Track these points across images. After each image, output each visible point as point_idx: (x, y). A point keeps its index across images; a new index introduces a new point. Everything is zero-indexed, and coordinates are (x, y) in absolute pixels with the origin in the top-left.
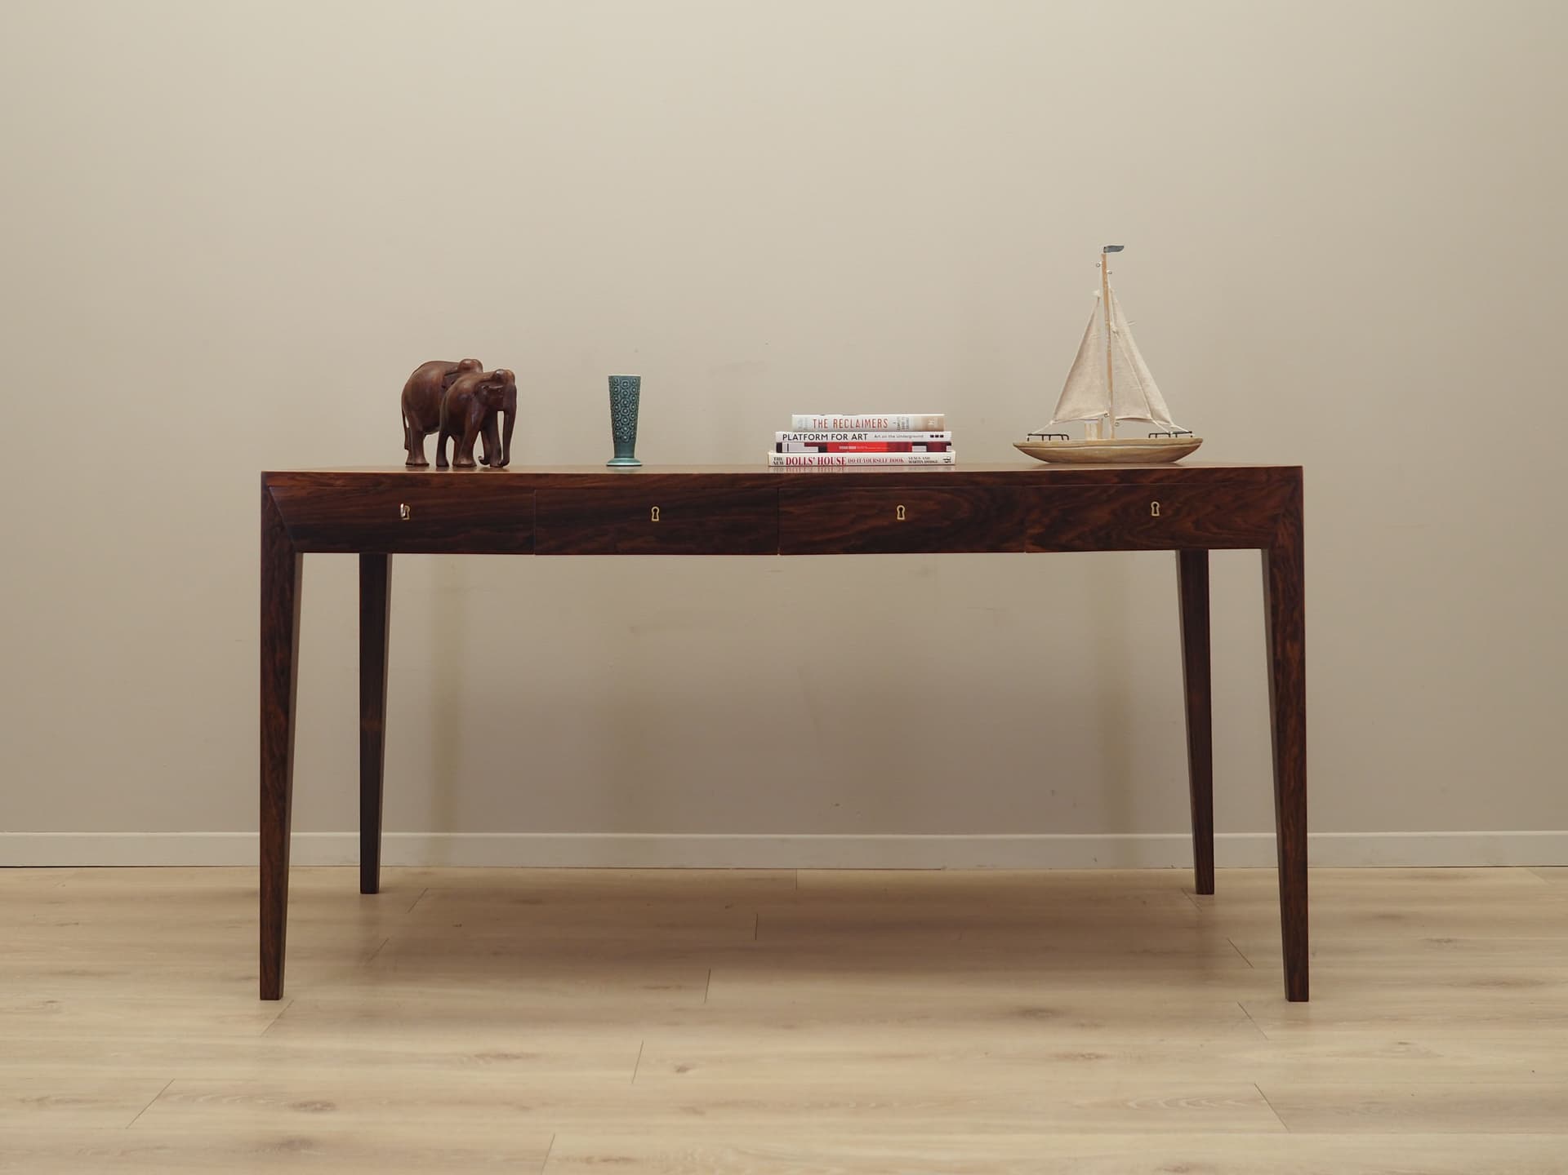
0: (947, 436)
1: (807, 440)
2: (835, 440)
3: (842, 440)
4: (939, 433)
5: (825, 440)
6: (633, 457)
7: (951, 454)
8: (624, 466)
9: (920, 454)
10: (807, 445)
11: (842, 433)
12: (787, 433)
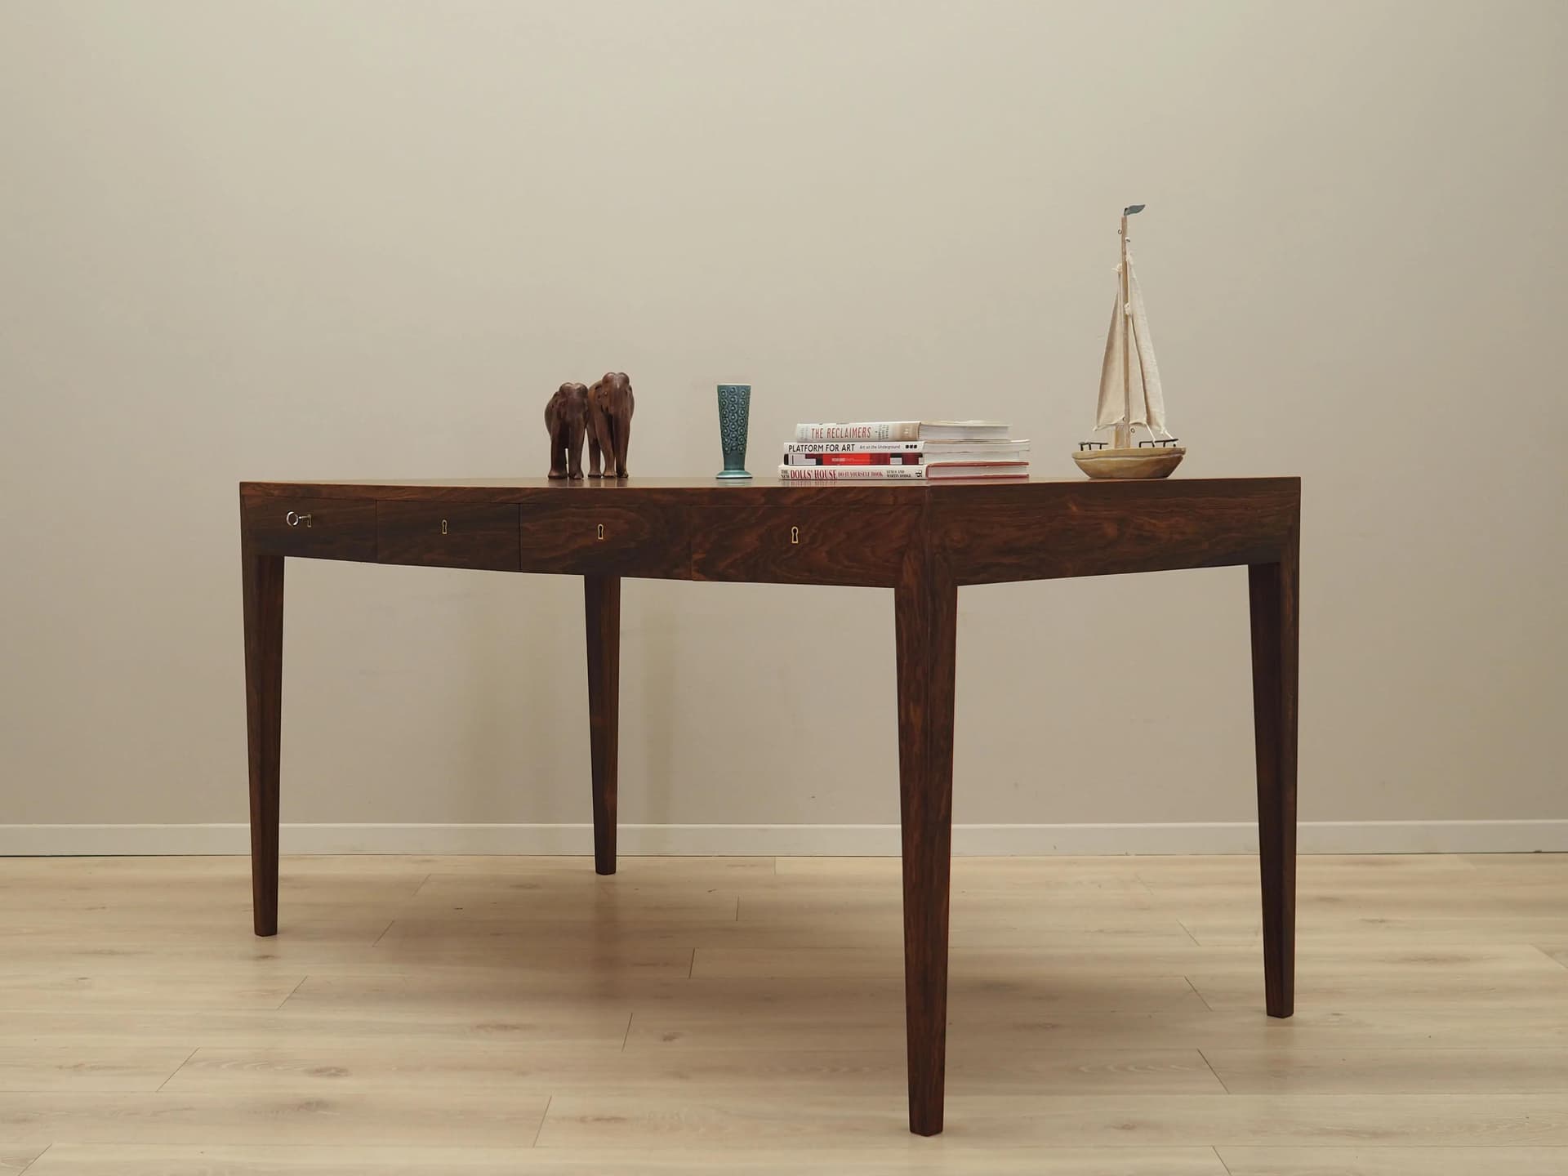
0: (920, 447)
1: (807, 452)
2: (829, 452)
3: (834, 452)
4: (914, 443)
5: (821, 452)
6: (743, 469)
7: (921, 468)
8: (734, 480)
9: (896, 467)
10: (808, 456)
11: (835, 444)
12: (792, 444)
